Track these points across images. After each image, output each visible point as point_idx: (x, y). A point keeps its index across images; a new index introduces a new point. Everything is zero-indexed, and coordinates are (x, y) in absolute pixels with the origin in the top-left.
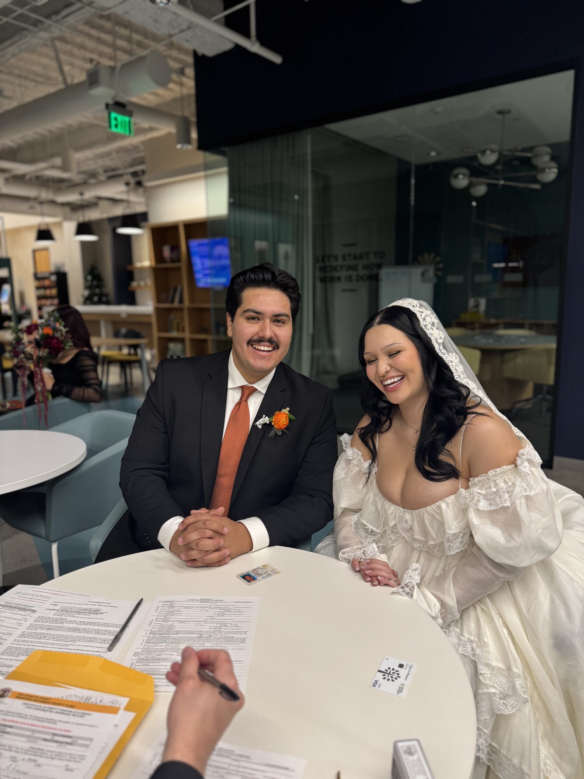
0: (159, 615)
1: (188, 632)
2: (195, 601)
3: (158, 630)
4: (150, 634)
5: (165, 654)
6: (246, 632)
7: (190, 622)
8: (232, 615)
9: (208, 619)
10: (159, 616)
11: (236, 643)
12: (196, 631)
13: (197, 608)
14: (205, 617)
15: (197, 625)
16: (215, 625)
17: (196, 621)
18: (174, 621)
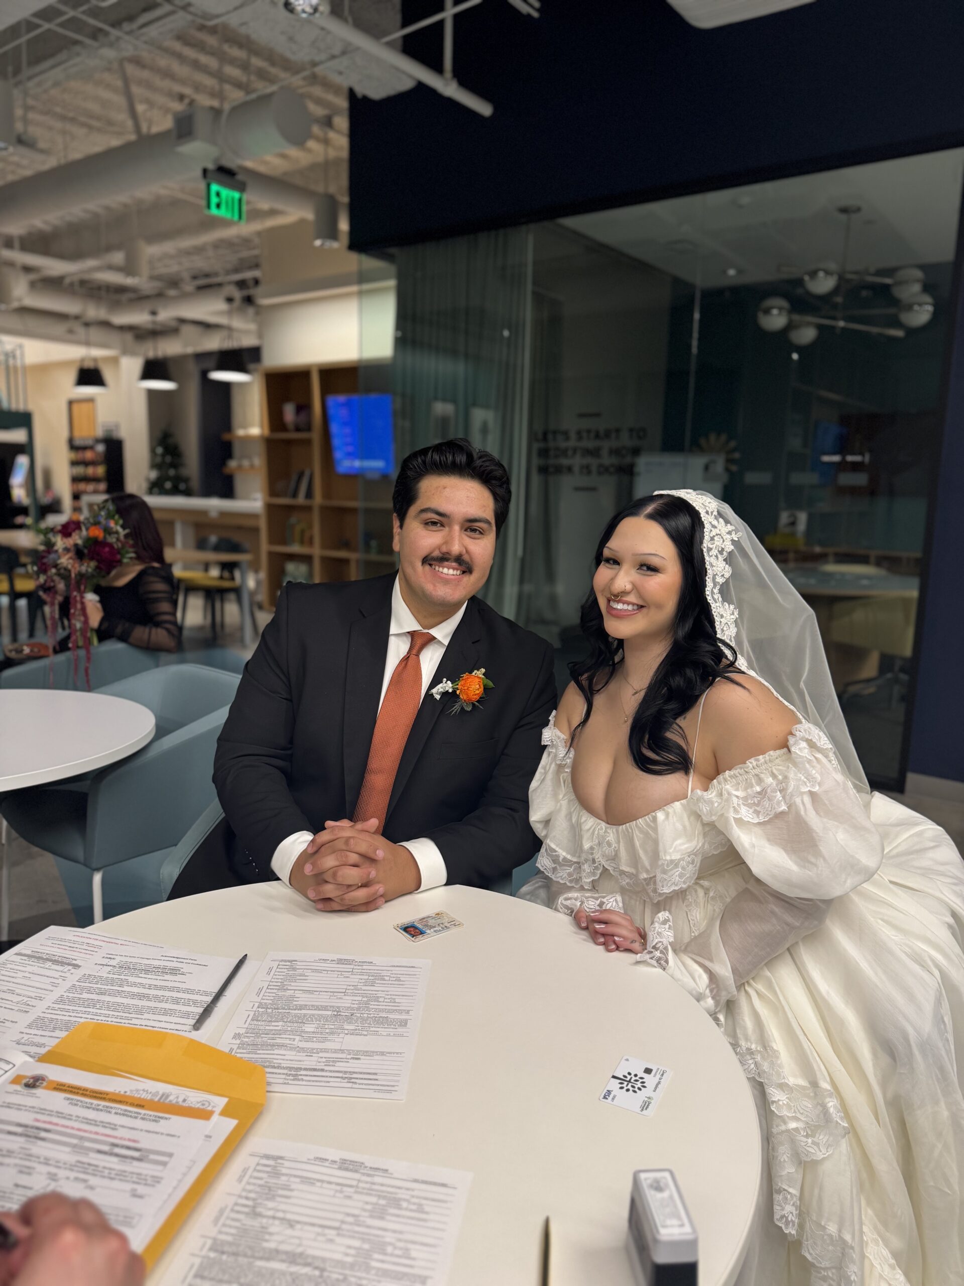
0: (272, 980)
1: (318, 1008)
2: (328, 962)
3: (271, 1002)
4: (258, 1007)
5: (281, 1038)
6: (408, 1012)
7: (321, 993)
8: (386, 985)
9: (349, 990)
10: (273, 982)
11: (392, 1026)
12: (331, 1007)
13: (332, 972)
14: (345, 987)
15: (331, 997)
16: (360, 998)
17: (331, 992)
18: (297, 990)
